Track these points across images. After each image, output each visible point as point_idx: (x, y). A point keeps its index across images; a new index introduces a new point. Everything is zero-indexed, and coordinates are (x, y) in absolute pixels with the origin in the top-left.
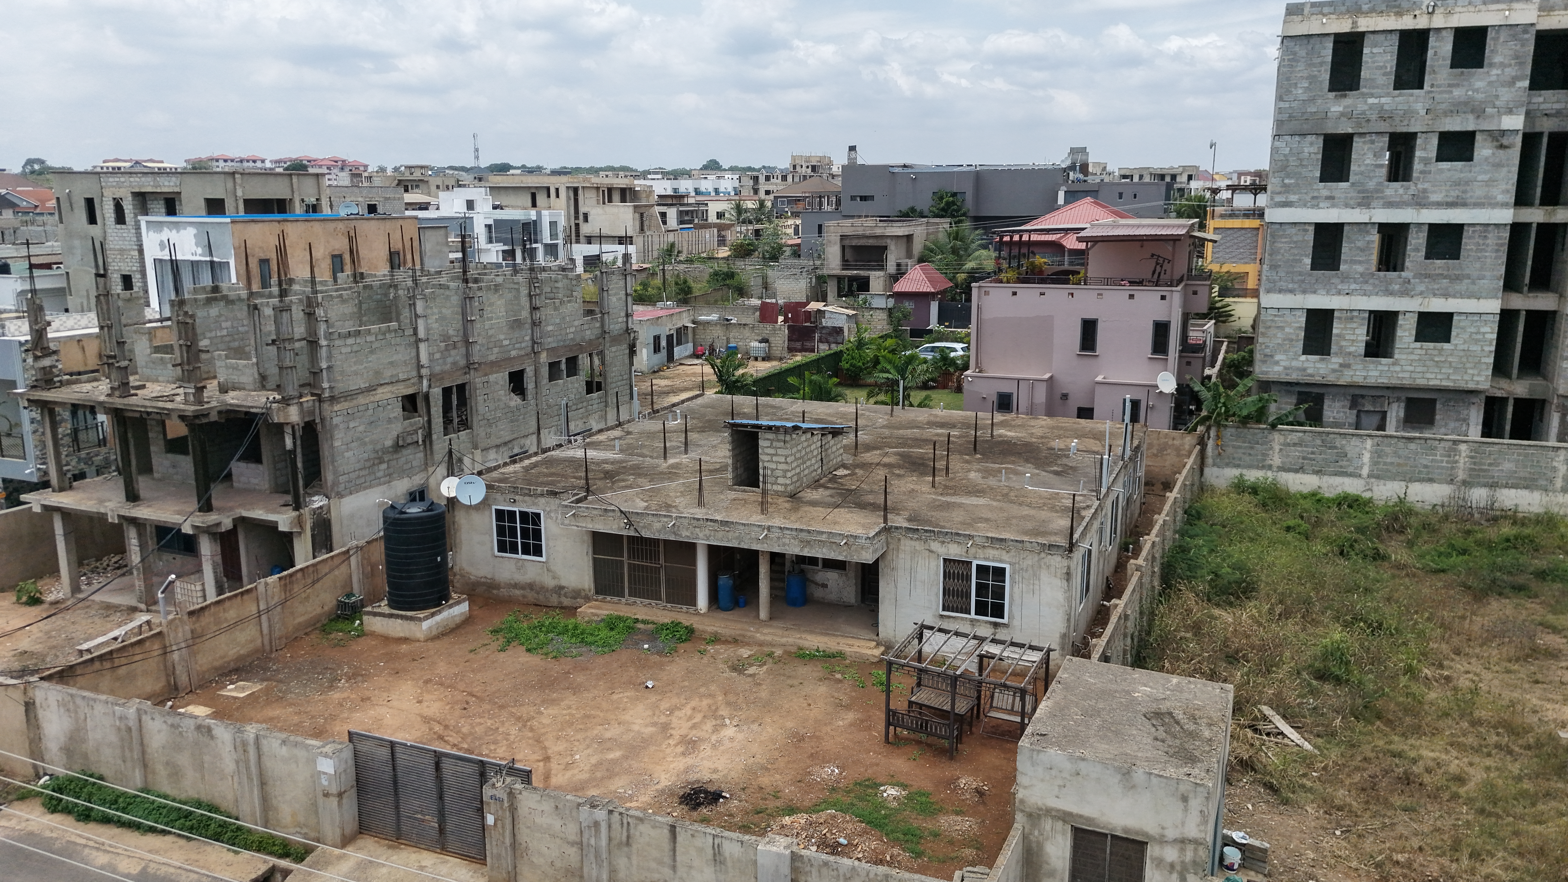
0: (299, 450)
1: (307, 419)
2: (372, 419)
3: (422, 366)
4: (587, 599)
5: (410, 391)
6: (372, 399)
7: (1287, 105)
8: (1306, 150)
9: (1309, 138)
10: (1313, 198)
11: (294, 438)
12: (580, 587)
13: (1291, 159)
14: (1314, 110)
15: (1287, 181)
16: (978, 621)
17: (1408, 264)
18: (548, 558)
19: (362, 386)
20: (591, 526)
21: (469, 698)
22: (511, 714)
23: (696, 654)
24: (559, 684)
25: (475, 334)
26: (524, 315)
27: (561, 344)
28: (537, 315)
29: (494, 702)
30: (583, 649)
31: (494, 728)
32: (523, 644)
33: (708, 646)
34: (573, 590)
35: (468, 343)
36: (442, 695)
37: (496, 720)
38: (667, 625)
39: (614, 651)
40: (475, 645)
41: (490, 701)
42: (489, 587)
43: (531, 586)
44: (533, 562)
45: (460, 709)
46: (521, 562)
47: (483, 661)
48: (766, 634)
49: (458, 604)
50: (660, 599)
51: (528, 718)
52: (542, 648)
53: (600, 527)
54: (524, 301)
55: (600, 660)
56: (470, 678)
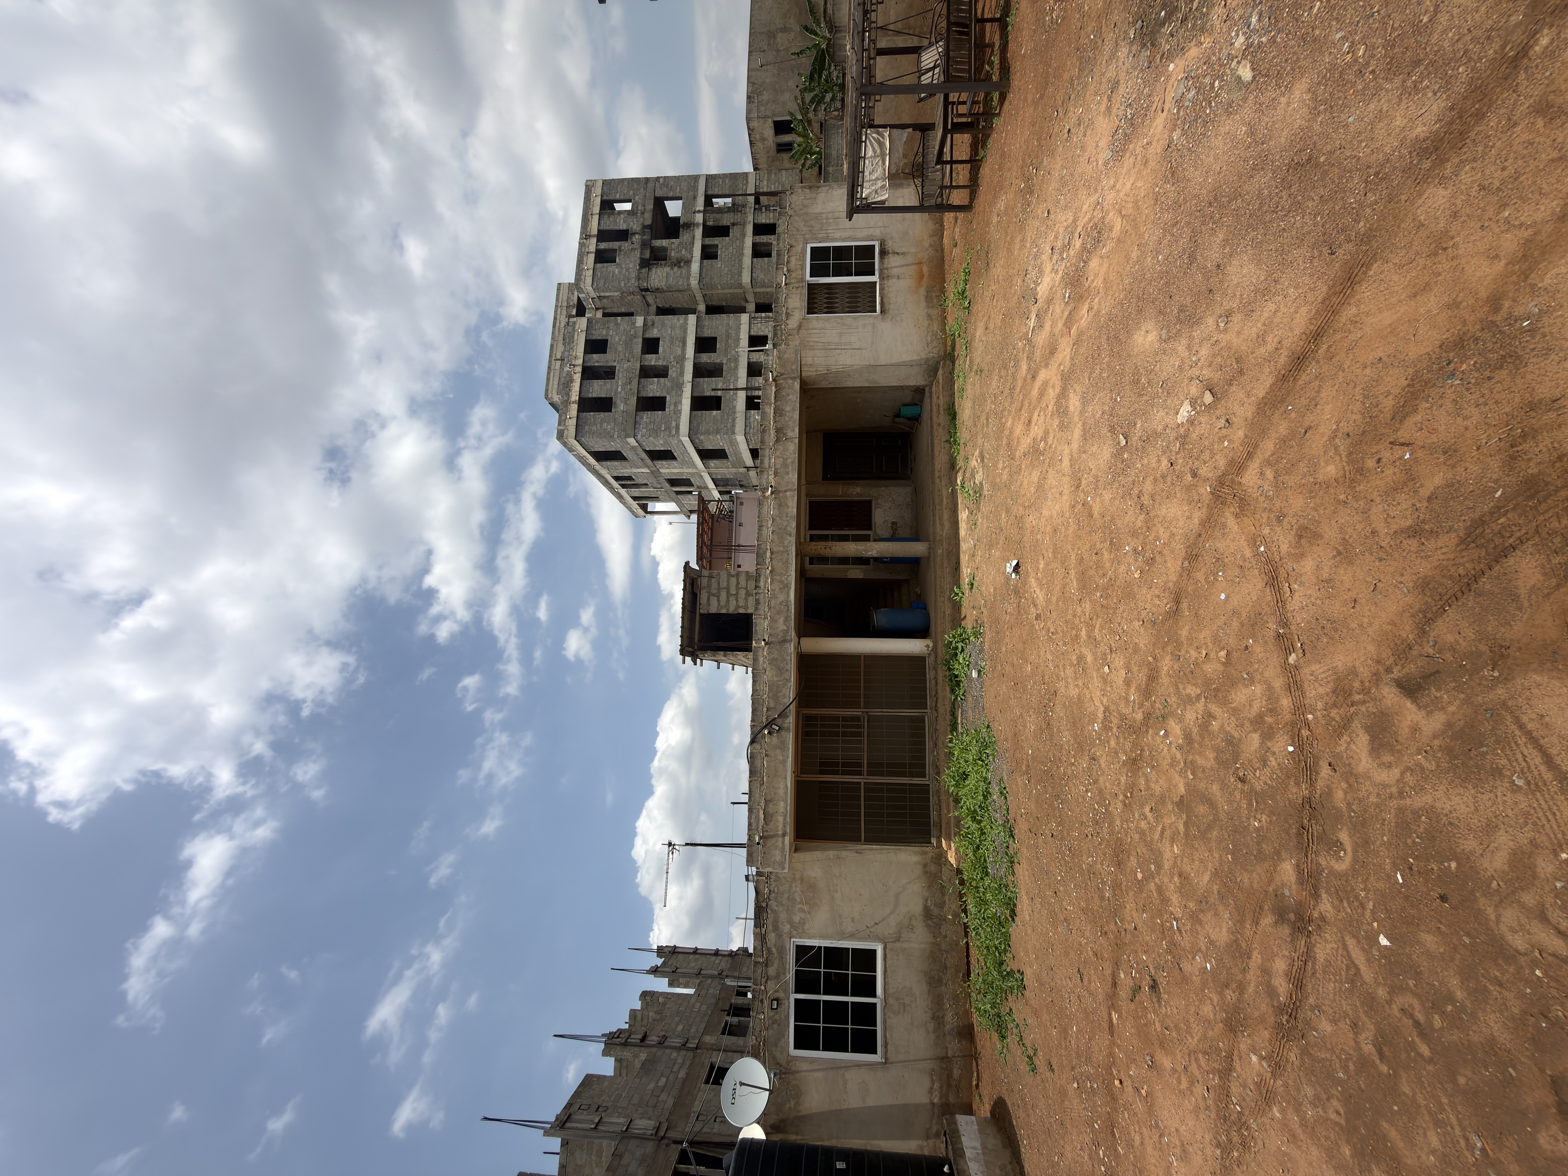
4: (940, 857)
7: (616, 433)
8: (645, 420)
9: (638, 420)
10: (675, 414)
12: (919, 874)
13: (650, 428)
14: (621, 418)
15: (663, 429)
16: (881, 270)
17: (718, 361)
18: (877, 938)
20: (782, 804)
21: (1124, 993)
22: (1130, 804)
23: (975, 585)
24: (1046, 758)
25: (622, 1120)
26: (643, 1056)
27: (706, 1018)
28: (653, 1039)
29: (1114, 895)
30: (995, 789)
31: (1184, 816)
32: (1007, 937)
33: (965, 586)
34: (929, 887)
35: (626, 1134)
36: (1139, 1106)
37: (1157, 836)
38: (951, 680)
39: (988, 727)
40: (1024, 1068)
41: (1116, 911)
42: (949, 1085)
43: (934, 982)
44: (889, 972)
45: (1160, 1006)
46: (891, 1001)
47: (1046, 1017)
48: (942, 525)
49: (959, 1137)
50: (921, 720)
51: (1125, 738)
52: (1006, 886)
53: (782, 787)
54: (627, 1054)
55: (1001, 730)
56: (1079, 1031)
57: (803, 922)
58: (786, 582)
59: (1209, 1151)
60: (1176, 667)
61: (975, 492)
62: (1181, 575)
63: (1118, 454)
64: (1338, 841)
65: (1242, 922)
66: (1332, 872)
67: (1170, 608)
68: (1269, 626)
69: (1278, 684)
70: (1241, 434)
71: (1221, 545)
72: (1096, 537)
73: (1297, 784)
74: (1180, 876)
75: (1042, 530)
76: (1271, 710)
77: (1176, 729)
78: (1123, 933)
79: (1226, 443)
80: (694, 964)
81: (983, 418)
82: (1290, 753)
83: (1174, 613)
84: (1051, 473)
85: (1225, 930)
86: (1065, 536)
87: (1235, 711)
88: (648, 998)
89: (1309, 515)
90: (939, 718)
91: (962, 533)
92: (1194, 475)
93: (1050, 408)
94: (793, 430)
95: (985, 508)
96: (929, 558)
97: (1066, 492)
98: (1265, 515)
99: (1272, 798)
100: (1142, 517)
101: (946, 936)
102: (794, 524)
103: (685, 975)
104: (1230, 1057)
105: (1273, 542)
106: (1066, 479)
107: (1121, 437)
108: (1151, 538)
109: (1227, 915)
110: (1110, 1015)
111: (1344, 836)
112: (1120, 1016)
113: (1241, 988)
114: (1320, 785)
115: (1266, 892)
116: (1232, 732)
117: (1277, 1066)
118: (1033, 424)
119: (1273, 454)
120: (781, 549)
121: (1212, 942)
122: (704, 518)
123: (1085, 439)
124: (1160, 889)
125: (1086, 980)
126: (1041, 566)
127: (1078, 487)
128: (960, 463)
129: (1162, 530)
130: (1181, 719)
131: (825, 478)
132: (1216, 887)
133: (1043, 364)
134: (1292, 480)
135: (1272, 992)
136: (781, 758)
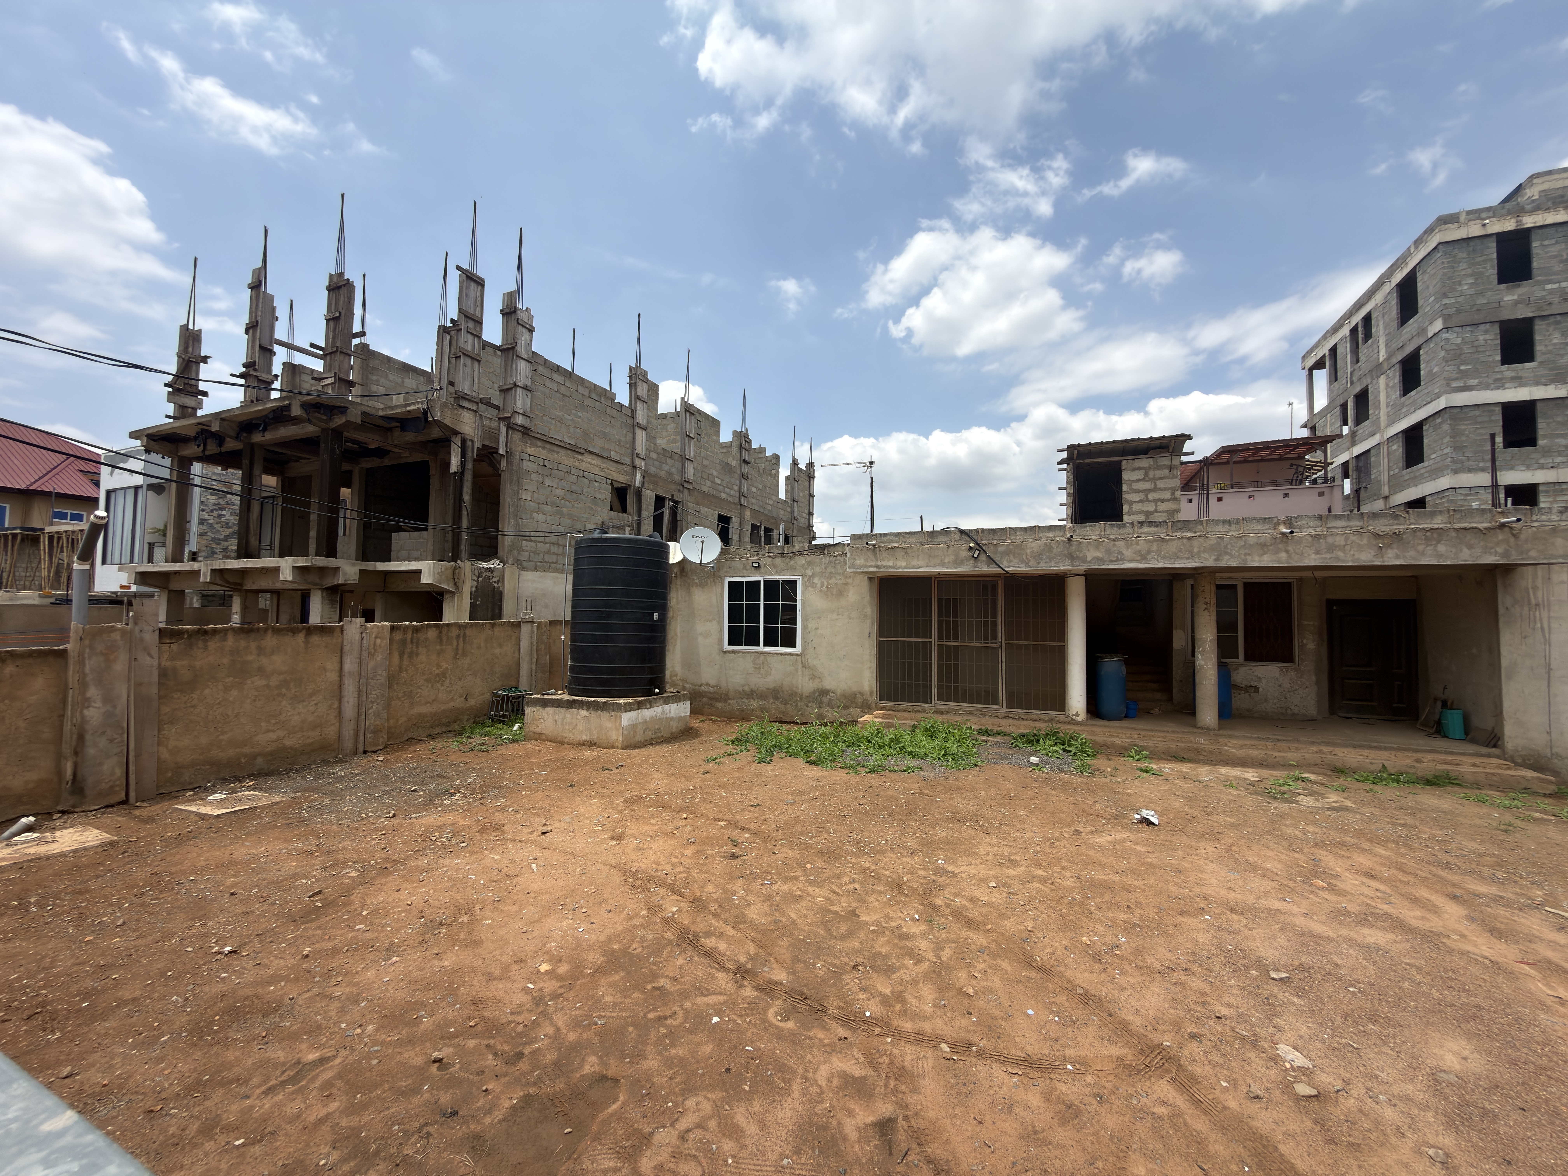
0: (468, 477)
1: (487, 443)
2: (574, 488)
3: (638, 456)
4: (867, 708)
5: (622, 479)
6: (577, 464)
7: (1453, 300)
8: (1481, 338)
9: (1482, 327)
10: (1496, 380)
11: (463, 455)
12: (855, 689)
13: (1465, 347)
14: (1485, 301)
15: (1462, 367)
18: (804, 649)
19: (567, 440)
20: (904, 564)
21: (735, 833)
22: (865, 873)
23: (1144, 775)
24: (928, 812)
25: (692, 453)
26: (734, 463)
27: (762, 510)
28: (745, 469)
29: (801, 843)
30: (915, 763)
31: (843, 913)
32: (795, 755)
33: (1146, 764)
34: (844, 695)
35: (684, 459)
36: (670, 827)
37: (834, 887)
38: (1035, 735)
39: (976, 765)
40: (712, 754)
41: (789, 842)
42: (711, 699)
43: (775, 693)
44: (781, 657)
45: (721, 857)
46: (762, 657)
47: (736, 774)
48: (1241, 747)
49: (676, 702)
50: (995, 702)
51: (922, 884)
52: (834, 761)
53: (920, 563)
54: (735, 450)
55: (969, 777)
56: (722, 797)
57: (814, 586)
58: (1149, 557)
59: (636, 864)
60: (973, 947)
61: (1283, 793)
62: (1069, 981)
63: (1260, 964)
64: (789, 1019)
65: (757, 931)
66: (769, 1006)
67: (1036, 960)
68: (984, 1042)
69: (927, 1027)
70: (1233, 1104)
71: (1091, 1031)
72: (1151, 913)
73: (839, 1008)
74: (800, 896)
75: (1189, 858)
76: (905, 1012)
77: (916, 929)
78: (774, 843)
79: (1225, 1084)
80: (801, 495)
81: (1409, 820)
82: (864, 1012)
83: (1028, 962)
84: (1266, 884)
85: (755, 917)
86: (1167, 880)
87: (915, 982)
88: (774, 461)
89: (1092, 1125)
90: (996, 719)
91: (1224, 770)
92: (1193, 1036)
93: (1385, 907)
94: (1397, 557)
95: (1251, 801)
96: (1195, 726)
97: (1232, 895)
98: (1109, 1086)
99: (834, 984)
100: (1157, 965)
101: (807, 706)
102: (1233, 563)
103: (793, 488)
104: (680, 894)
105: (1074, 1080)
106: (1251, 900)
107: (1284, 975)
108: (1127, 967)
109: (763, 921)
110: (725, 821)
111: (790, 1025)
112: (722, 828)
113: (716, 915)
114: (833, 1024)
115: (771, 955)
116: (898, 974)
117: (667, 922)
118: (1365, 880)
119: (1186, 1124)
120: (1196, 550)
121: (749, 904)
122: (1296, 447)
123: (1303, 935)
124: (795, 878)
125: (752, 809)
126: (1138, 848)
127: (1232, 910)
128: (1340, 782)
129: (1132, 980)
130: (923, 936)
131: (1330, 603)
132: (784, 920)
133: (1476, 914)
134: (1143, 1129)
135: (708, 935)
136: (946, 561)
